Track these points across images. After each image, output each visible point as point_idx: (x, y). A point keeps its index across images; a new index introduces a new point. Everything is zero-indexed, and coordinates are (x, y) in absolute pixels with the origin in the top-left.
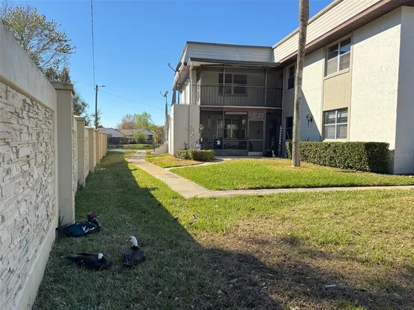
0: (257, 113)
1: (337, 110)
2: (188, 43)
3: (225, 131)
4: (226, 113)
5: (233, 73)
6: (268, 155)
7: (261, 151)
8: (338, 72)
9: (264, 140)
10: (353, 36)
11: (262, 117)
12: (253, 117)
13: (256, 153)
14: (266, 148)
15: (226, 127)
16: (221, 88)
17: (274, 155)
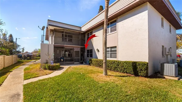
0: (77, 48)
1: (110, 47)
2: (48, 20)
3: (65, 54)
4: (65, 48)
5: (67, 34)
6: (82, 63)
7: (79, 62)
8: (110, 33)
9: (80, 58)
10: (117, 19)
11: (79, 50)
12: (76, 50)
13: (77, 63)
14: (81, 61)
15: (65, 53)
16: (63, 38)
17: (84, 63)
